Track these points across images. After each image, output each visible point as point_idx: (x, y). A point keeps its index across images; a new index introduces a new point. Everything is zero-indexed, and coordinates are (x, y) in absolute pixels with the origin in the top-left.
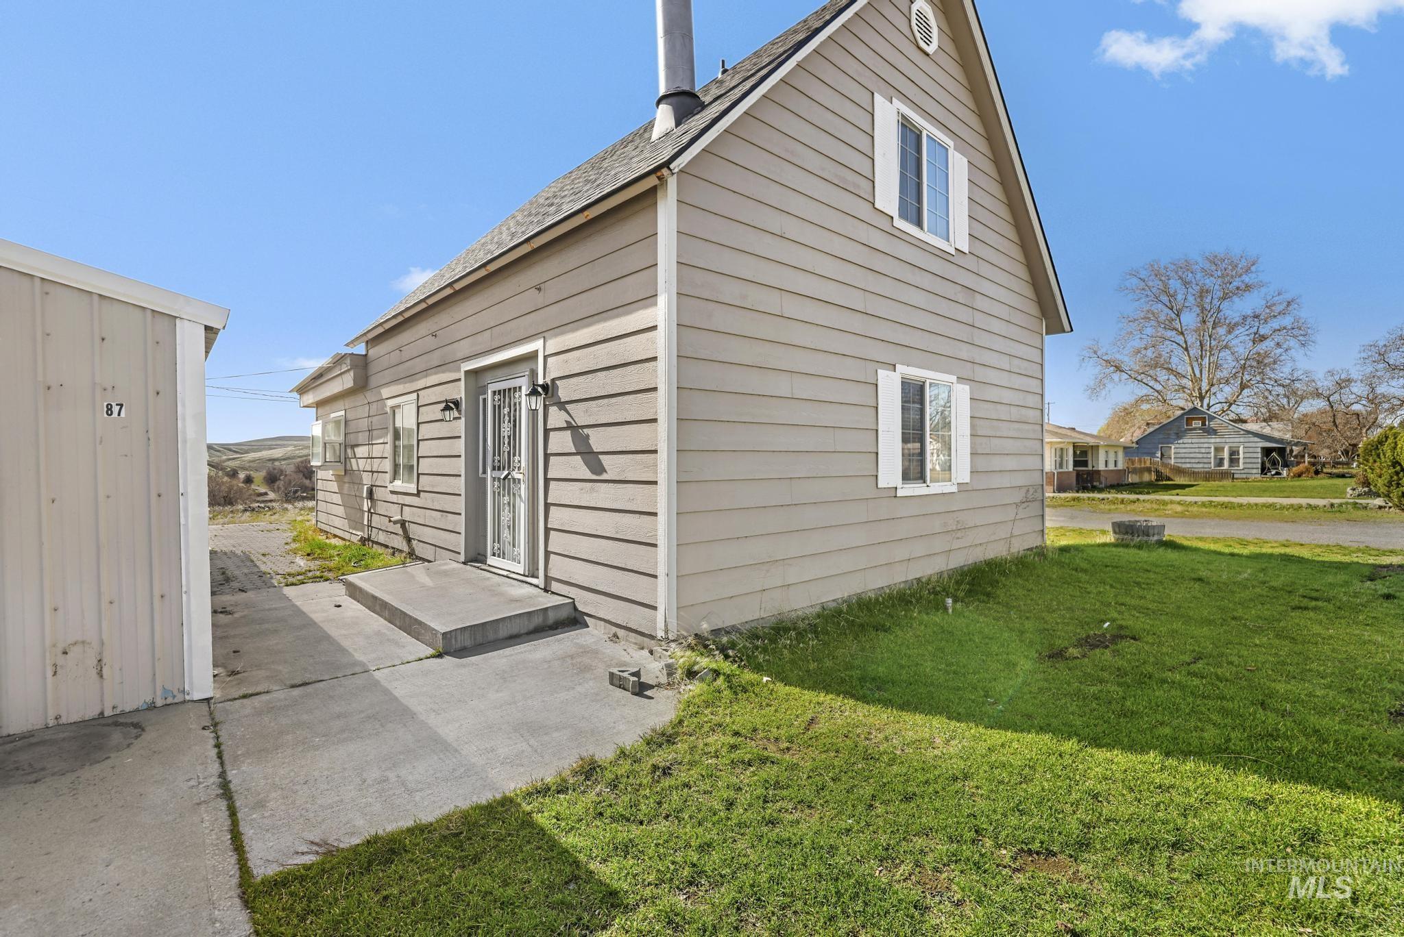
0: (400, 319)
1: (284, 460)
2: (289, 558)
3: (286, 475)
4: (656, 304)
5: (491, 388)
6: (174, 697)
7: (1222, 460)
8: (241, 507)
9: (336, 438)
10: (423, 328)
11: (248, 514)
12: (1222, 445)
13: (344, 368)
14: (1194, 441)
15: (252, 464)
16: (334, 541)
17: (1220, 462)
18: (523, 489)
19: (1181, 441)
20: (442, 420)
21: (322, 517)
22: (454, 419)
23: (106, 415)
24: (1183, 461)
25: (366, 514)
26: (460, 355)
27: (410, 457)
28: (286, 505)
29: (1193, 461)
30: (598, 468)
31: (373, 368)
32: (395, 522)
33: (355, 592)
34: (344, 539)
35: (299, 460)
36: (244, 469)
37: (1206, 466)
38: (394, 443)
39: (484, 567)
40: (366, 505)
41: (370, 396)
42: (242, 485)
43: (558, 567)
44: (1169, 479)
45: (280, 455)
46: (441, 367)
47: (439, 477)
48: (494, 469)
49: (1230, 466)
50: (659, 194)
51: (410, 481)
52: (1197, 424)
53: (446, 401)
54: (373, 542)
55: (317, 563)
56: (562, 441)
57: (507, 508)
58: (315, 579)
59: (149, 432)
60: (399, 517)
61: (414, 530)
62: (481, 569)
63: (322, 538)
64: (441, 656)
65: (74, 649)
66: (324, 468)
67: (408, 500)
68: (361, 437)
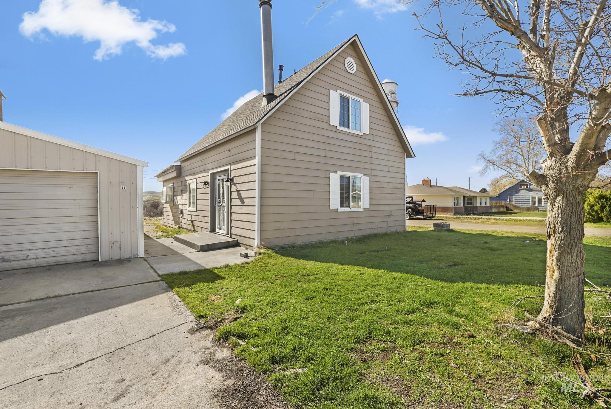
0: (191, 156)
2: (156, 232)
4: (255, 159)
5: (218, 178)
6: (136, 255)
7: (535, 202)
9: (170, 193)
10: (198, 159)
12: (534, 196)
13: (173, 170)
14: (523, 194)
16: (169, 229)
17: (534, 203)
18: (226, 210)
19: (517, 194)
20: (203, 188)
21: (165, 221)
22: (207, 187)
23: (122, 189)
24: (518, 203)
25: (180, 219)
26: (209, 168)
27: (194, 199)
28: (150, 218)
29: (523, 203)
30: (243, 202)
31: (183, 170)
32: (189, 221)
33: (177, 239)
34: (173, 228)
35: (152, 201)
37: (528, 205)
38: (189, 194)
40: (180, 216)
41: (182, 179)
43: (234, 231)
44: (512, 210)
46: (204, 171)
47: (202, 206)
48: (218, 203)
49: (538, 205)
50: (256, 130)
51: (194, 207)
52: (524, 187)
53: (204, 182)
54: (182, 228)
55: (165, 233)
56: (235, 195)
57: (221, 214)
58: (165, 237)
59: (131, 192)
60: (191, 219)
61: (195, 223)
62: (214, 233)
63: (165, 228)
64: (199, 251)
65: (115, 243)
66: (166, 203)
67: (193, 213)
68: (179, 193)
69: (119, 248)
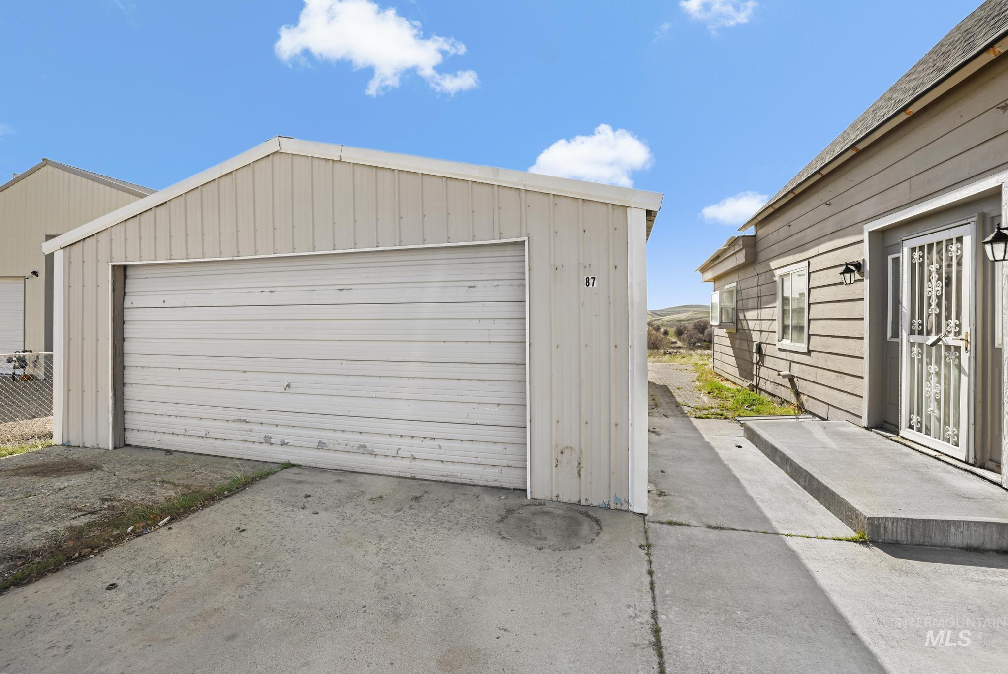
0: (791, 196)
1: (687, 320)
2: (696, 393)
3: (688, 331)
5: (907, 245)
6: (622, 505)
8: (662, 351)
9: (730, 304)
11: (668, 356)
13: (737, 248)
15: (668, 323)
16: (728, 384)
20: (841, 283)
21: (718, 364)
22: (855, 281)
23: (585, 286)
25: (755, 366)
26: (862, 217)
27: (800, 320)
28: (690, 352)
31: (762, 245)
32: (784, 376)
33: (752, 436)
34: (735, 383)
35: (696, 320)
36: (663, 326)
38: (783, 307)
39: (894, 437)
40: (755, 358)
41: (759, 269)
42: (662, 336)
45: (684, 318)
46: (840, 232)
47: (834, 339)
48: (912, 332)
51: (800, 340)
53: (846, 264)
54: (761, 390)
55: (717, 401)
57: (934, 379)
58: (717, 416)
59: (610, 297)
60: (787, 372)
61: (801, 385)
62: (892, 440)
63: (718, 380)
64: (864, 543)
65: (567, 452)
66: (720, 326)
67: (797, 358)
68: (751, 303)
69: (576, 471)
